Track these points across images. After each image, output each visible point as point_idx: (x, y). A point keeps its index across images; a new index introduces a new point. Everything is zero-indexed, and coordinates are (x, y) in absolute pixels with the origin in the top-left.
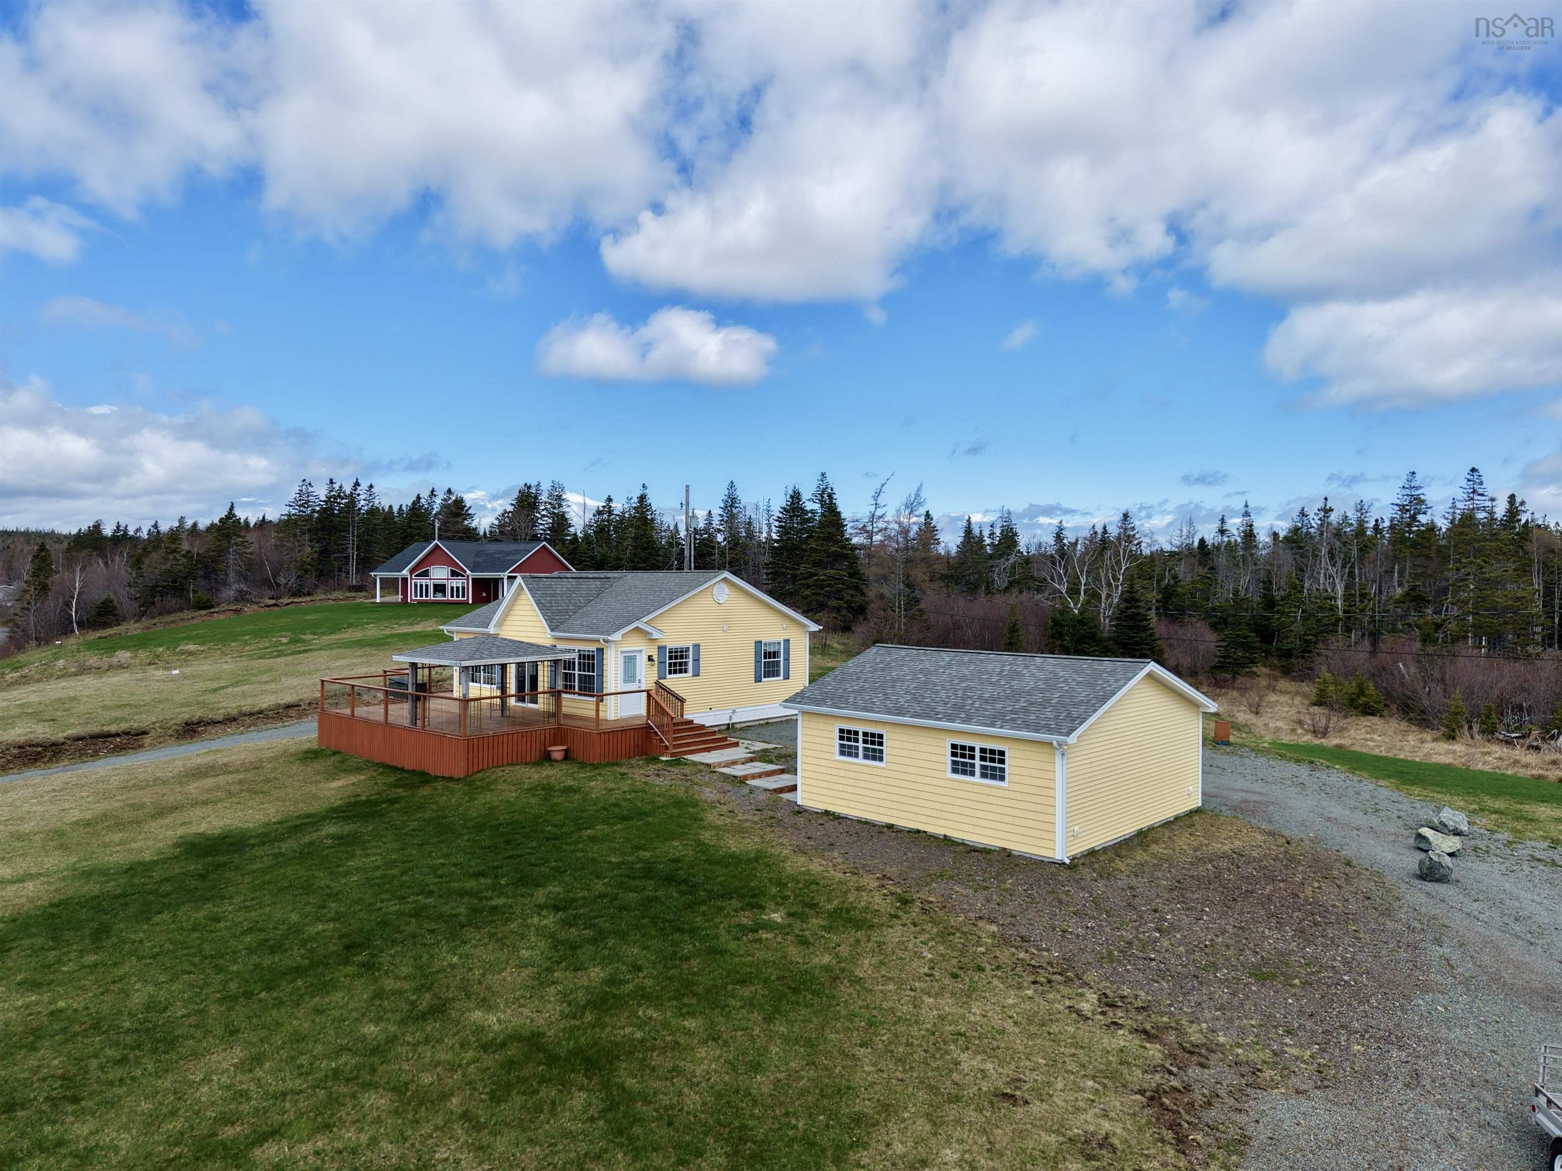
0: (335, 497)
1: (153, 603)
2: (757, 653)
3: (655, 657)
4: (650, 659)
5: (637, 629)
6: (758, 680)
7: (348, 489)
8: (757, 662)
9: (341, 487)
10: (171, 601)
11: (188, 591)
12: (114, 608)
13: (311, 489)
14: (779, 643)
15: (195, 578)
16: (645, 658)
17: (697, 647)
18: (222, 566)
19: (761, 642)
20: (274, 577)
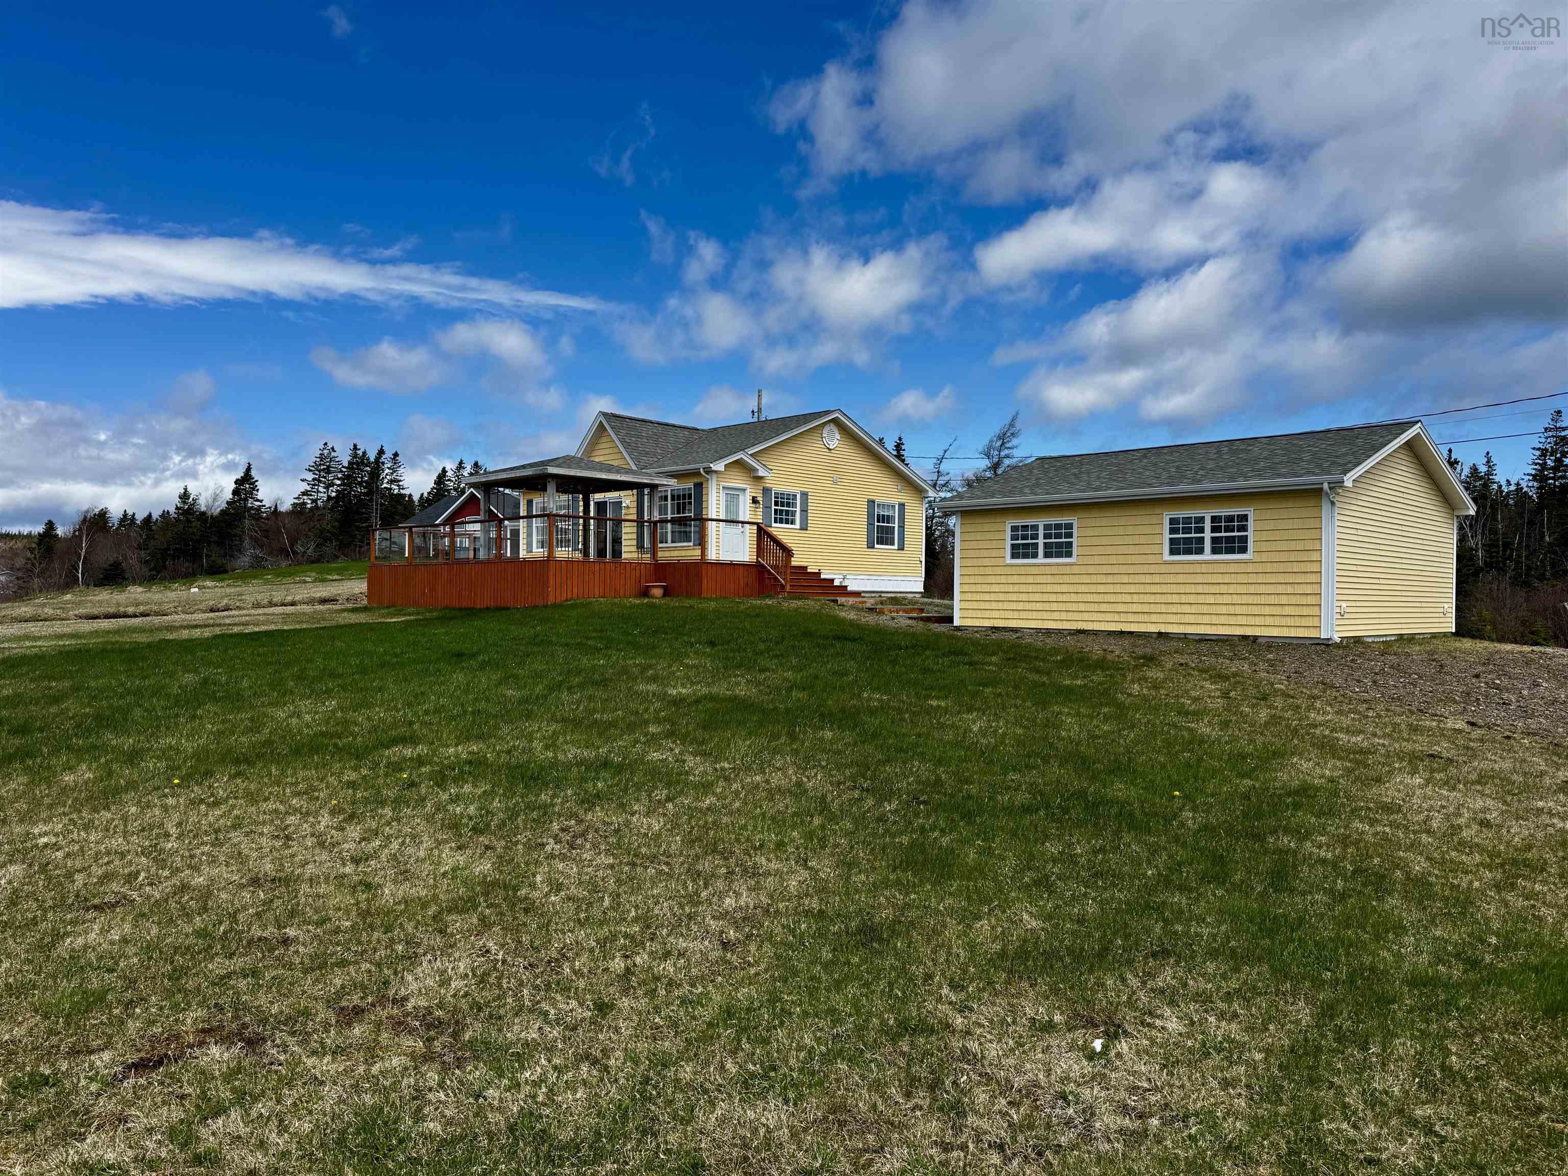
0: (357, 464)
1: (165, 568)
2: (870, 515)
3: (760, 499)
4: (754, 501)
5: (739, 463)
6: (871, 546)
7: (372, 457)
8: (870, 524)
9: (364, 453)
10: (185, 565)
11: (201, 557)
12: (123, 571)
13: (333, 454)
14: (893, 507)
15: (209, 543)
16: (749, 500)
17: (805, 495)
18: (237, 531)
19: (874, 502)
20: (292, 546)
